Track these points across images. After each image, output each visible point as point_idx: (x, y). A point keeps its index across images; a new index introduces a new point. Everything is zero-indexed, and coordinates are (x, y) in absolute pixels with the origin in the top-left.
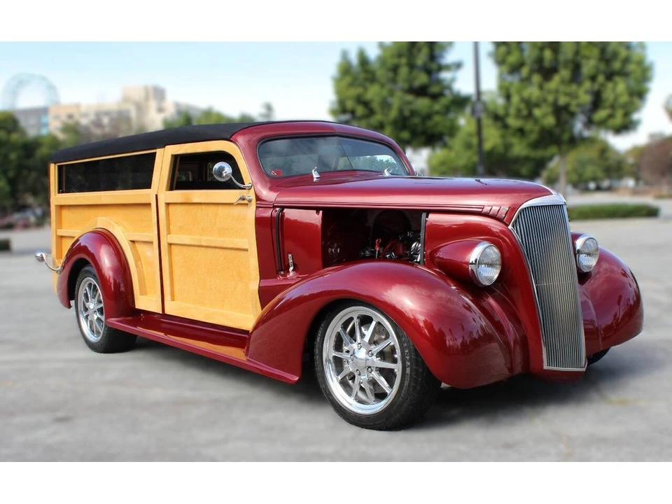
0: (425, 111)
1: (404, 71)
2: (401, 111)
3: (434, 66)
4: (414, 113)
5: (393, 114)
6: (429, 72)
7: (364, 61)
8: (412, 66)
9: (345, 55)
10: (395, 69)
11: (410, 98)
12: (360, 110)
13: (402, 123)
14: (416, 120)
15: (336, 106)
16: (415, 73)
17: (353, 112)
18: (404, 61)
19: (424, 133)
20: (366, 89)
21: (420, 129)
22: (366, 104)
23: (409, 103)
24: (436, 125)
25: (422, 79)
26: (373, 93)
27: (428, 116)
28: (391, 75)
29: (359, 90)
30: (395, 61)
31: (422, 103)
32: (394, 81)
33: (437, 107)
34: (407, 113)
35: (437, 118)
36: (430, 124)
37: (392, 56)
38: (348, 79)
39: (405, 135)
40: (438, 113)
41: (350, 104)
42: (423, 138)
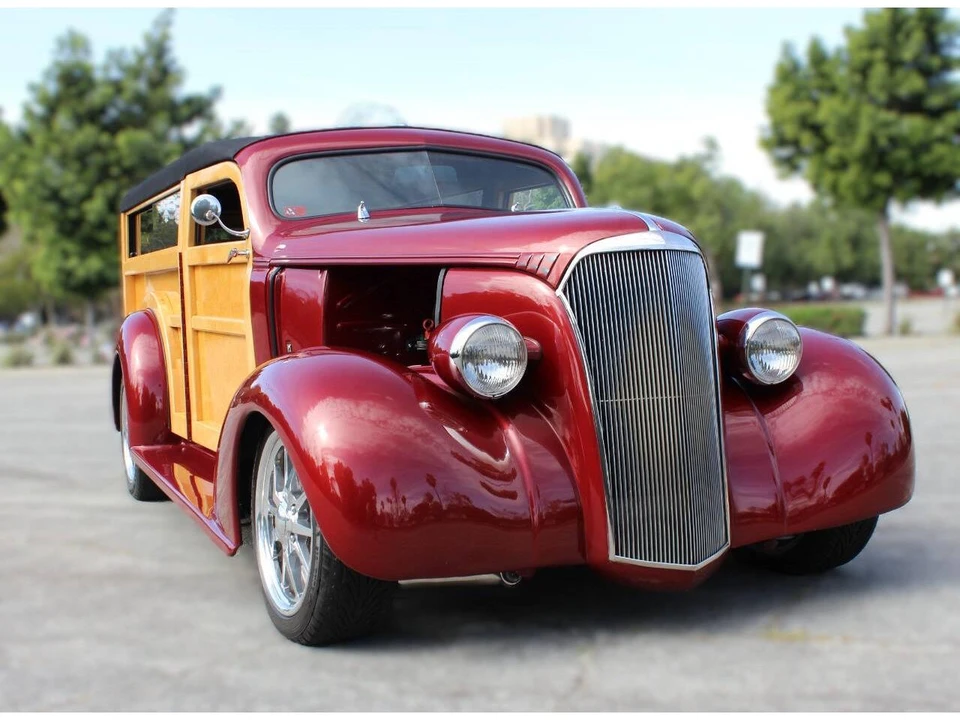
0: (918, 137)
1: (879, 71)
2: (873, 140)
3: (935, 62)
4: (894, 142)
5: (860, 144)
6: (926, 72)
7: (818, 56)
8: (894, 64)
9: (787, 49)
10: (864, 70)
11: (889, 116)
12: (807, 140)
13: (876, 158)
14: (901, 154)
15: (769, 134)
16: (900, 73)
17: (796, 143)
18: (879, 54)
19: (916, 174)
20: (816, 103)
21: (909, 167)
22: (816, 129)
23: (886, 125)
24: (940, 159)
25: (912, 84)
26: (828, 111)
27: (924, 147)
28: (857, 78)
29: (806, 107)
30: (865, 55)
31: (911, 125)
32: (862, 88)
33: (939, 130)
34: (883, 142)
35: (940, 150)
36: (926, 159)
37: (860, 48)
38: (788, 89)
39: (883, 179)
40: (942, 140)
41: (790, 131)
42: (914, 184)
